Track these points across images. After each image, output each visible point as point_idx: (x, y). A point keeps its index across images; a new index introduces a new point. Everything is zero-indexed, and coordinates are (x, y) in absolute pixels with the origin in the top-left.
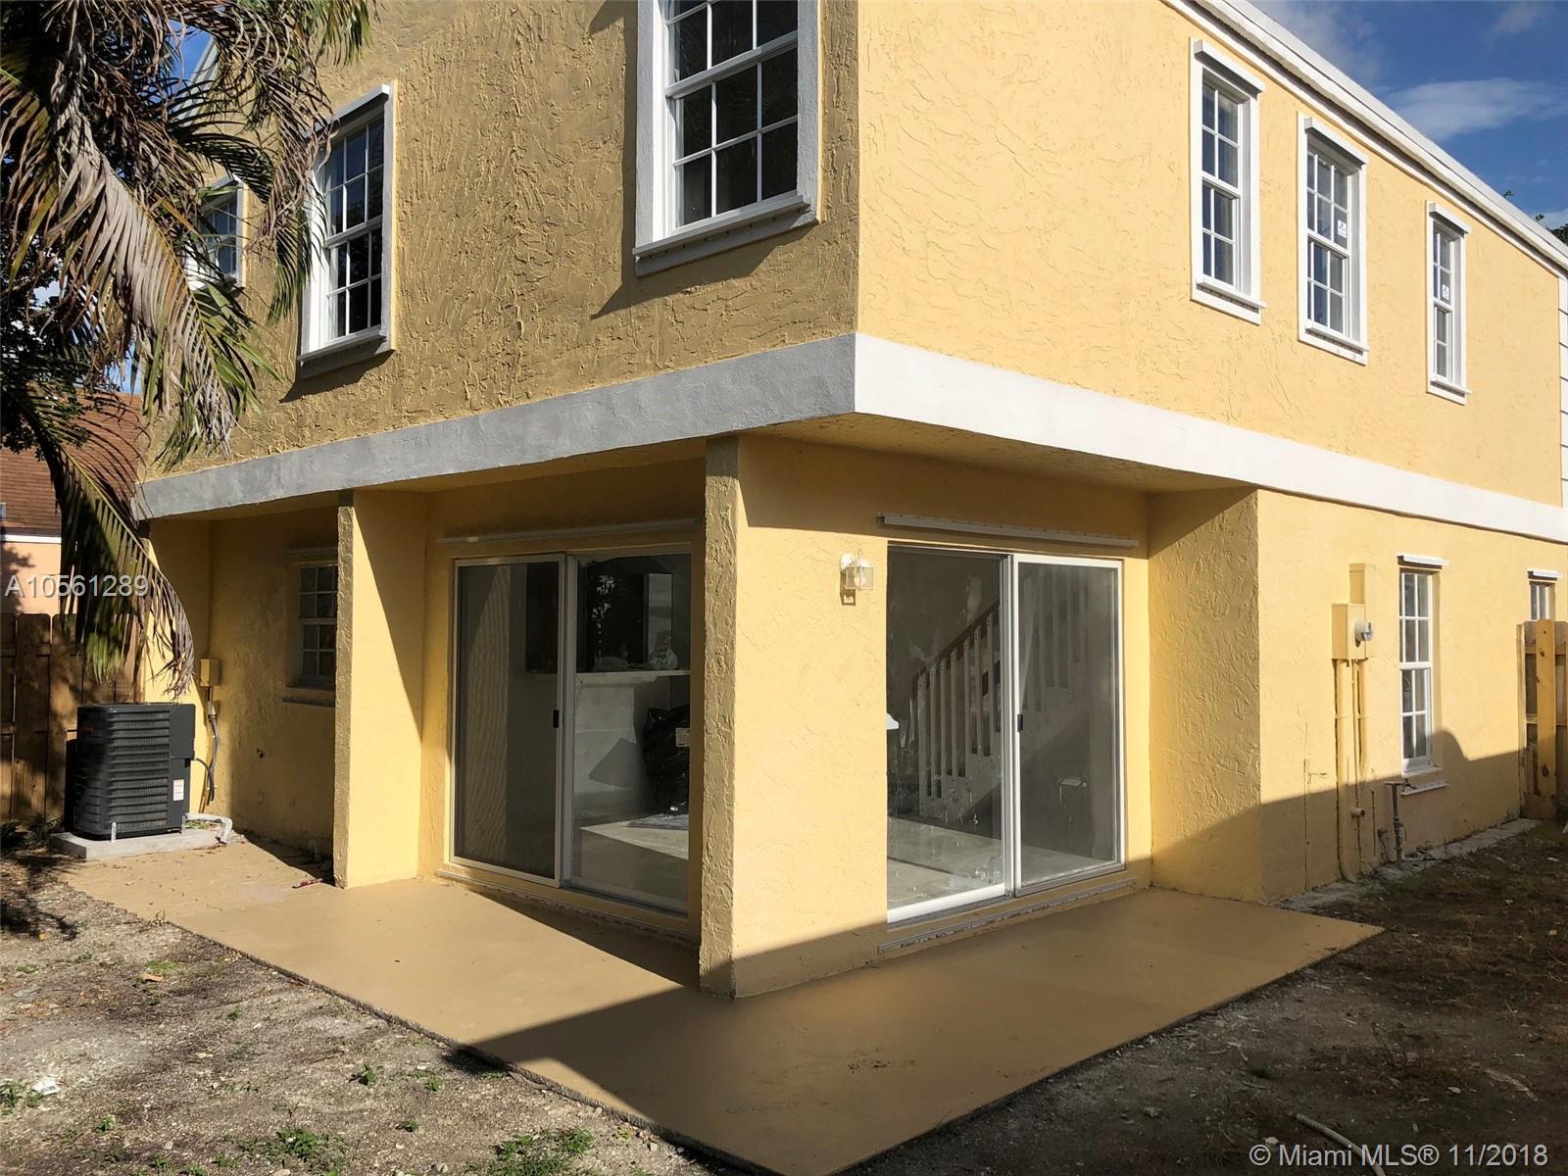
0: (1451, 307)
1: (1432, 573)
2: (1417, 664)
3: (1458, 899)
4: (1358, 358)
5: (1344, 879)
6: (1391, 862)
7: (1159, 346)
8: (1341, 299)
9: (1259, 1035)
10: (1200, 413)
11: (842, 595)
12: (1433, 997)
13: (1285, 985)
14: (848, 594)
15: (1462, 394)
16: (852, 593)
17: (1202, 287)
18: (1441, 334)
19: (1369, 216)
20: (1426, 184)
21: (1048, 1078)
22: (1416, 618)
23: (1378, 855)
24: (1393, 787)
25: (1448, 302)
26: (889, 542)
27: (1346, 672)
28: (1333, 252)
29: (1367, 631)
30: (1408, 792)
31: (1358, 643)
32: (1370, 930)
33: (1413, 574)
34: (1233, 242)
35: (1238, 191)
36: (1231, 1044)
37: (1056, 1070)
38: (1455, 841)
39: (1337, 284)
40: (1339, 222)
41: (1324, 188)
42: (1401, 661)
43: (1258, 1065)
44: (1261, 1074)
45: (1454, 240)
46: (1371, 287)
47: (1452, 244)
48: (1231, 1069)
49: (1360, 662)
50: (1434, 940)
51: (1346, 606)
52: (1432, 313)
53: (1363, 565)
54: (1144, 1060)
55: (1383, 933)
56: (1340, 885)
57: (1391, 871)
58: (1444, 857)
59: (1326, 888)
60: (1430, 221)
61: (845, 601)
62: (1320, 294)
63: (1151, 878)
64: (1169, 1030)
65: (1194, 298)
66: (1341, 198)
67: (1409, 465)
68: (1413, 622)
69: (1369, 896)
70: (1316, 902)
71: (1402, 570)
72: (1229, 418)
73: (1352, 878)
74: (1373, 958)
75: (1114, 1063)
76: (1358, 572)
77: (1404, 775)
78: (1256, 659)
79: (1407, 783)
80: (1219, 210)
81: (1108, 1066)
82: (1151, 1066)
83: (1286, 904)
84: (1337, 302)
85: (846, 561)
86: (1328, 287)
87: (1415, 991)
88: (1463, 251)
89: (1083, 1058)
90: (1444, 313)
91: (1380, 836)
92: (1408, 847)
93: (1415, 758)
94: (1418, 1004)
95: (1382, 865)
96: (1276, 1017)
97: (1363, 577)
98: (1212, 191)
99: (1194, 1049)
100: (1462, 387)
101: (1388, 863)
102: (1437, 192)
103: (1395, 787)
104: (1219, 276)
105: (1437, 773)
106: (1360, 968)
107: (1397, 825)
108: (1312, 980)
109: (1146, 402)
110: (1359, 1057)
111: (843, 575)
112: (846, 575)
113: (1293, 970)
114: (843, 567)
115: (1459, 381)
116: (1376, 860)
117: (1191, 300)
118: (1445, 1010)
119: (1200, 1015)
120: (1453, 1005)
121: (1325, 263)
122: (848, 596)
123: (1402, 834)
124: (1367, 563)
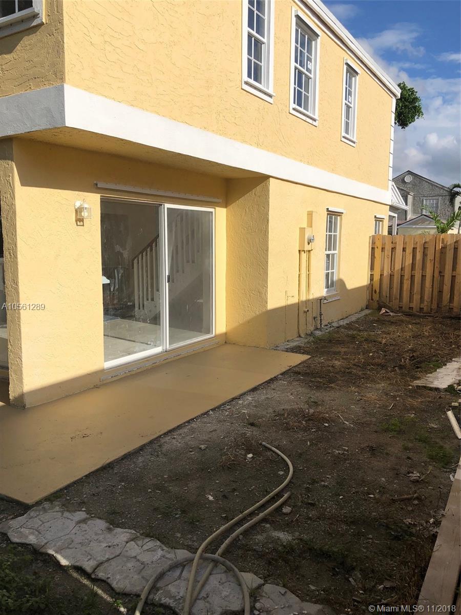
0: (352, 106)
1: (339, 215)
2: (332, 252)
3: (340, 342)
4: (314, 123)
5: (300, 336)
6: (318, 329)
7: (226, 109)
8: (308, 97)
9: (255, 406)
10: (244, 141)
11: (76, 221)
12: (324, 384)
13: (270, 383)
14: (80, 220)
15: (354, 143)
16: (81, 220)
17: (246, 83)
18: (348, 117)
19: (321, 61)
20: (344, 50)
21: (161, 435)
22: (333, 234)
23: (313, 326)
24: (320, 300)
25: (351, 103)
26: (101, 196)
27: (304, 256)
28: (306, 75)
29: (312, 238)
30: (325, 301)
31: (309, 244)
32: (306, 357)
33: (333, 216)
34: (262, 64)
35: (265, 40)
36: (243, 411)
37: (166, 431)
38: (342, 319)
39: (307, 90)
40: (309, 62)
41: (302, 45)
42: (326, 250)
43: (251, 421)
44: (252, 424)
45: (354, 77)
46: (321, 93)
47: (353, 78)
48: (241, 423)
49: (309, 251)
50: (328, 360)
51: (304, 228)
52: (344, 107)
53: (312, 212)
54: (205, 423)
55: (310, 358)
56: (298, 339)
57: (318, 332)
58: (337, 325)
59: (293, 340)
60: (345, 67)
61: (79, 224)
62: (300, 93)
63: (226, 340)
64: (219, 407)
65: (243, 88)
66: (309, 51)
67: (333, 171)
68: (331, 235)
69: (308, 342)
70: (288, 346)
71: (328, 214)
72: (258, 145)
73: (303, 335)
74: (305, 369)
75: (193, 425)
76: (310, 214)
77: (325, 295)
78: (267, 250)
79: (325, 298)
80: (255, 47)
81: (189, 427)
82: (208, 425)
83: (276, 348)
84: (307, 98)
85: (78, 204)
86: (303, 91)
87: (318, 382)
88: (357, 81)
89: (179, 424)
90: (349, 108)
91: (314, 319)
92: (324, 323)
93: (330, 288)
94: (318, 388)
95: (315, 330)
96: (263, 397)
97: (312, 216)
98: (253, 38)
99: (227, 415)
100: (354, 140)
101: (317, 329)
102: (349, 54)
103: (321, 300)
104: (256, 79)
105: (337, 294)
106: (299, 373)
107: (321, 315)
108: (280, 380)
109: (220, 135)
110: (292, 413)
111: (76, 211)
112: (78, 211)
113: (273, 376)
114: (76, 208)
115: (353, 137)
116: (312, 328)
117: (242, 89)
118: (328, 389)
119: (233, 399)
120: (331, 387)
121: (302, 80)
122: (80, 222)
123: (322, 318)
124: (313, 210)
